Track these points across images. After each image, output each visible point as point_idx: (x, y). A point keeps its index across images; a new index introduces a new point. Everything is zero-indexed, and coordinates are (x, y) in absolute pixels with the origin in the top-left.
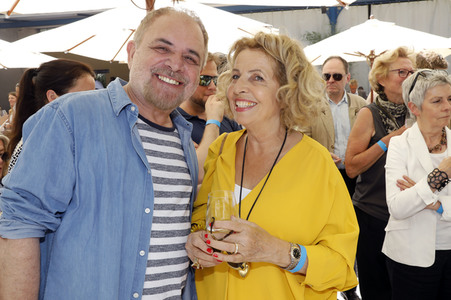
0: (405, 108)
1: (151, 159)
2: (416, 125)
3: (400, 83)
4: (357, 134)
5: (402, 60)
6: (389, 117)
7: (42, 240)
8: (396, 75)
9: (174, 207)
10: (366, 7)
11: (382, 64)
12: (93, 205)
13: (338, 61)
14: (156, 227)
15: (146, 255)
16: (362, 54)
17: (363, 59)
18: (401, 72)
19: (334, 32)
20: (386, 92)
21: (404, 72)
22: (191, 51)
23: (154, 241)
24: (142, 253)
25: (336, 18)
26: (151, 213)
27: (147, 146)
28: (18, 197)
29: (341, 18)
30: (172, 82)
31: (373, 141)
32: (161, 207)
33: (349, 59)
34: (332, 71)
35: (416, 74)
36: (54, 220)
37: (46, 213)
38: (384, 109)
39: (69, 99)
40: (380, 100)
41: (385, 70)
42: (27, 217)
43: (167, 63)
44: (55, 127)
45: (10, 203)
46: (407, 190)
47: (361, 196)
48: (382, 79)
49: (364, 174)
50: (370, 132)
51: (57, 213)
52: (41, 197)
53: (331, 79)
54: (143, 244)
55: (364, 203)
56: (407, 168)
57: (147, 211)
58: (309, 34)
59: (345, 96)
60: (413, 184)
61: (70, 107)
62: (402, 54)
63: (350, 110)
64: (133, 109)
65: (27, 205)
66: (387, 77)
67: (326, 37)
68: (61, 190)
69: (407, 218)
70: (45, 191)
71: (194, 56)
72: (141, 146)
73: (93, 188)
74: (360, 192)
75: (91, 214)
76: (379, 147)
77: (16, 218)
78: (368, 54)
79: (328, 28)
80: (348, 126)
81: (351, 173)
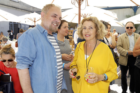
13: (131, 23)
19: (135, 14)
24: (56, 66)
34: (130, 26)
47: (138, 63)
53: (129, 29)
55: (138, 65)
58: (127, 16)
59: (133, 33)
63: (134, 38)
74: (137, 61)
77: (23, 64)
79: (133, 14)
80: (134, 43)
81: (135, 55)
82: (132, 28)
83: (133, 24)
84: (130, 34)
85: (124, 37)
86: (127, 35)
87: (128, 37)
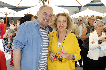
0: (94, 27)
1: (42, 35)
2: (95, 31)
3: (93, 22)
4: (84, 32)
5: (93, 17)
6: (90, 29)
7: (21, 50)
8: (92, 20)
9: (46, 45)
10: (86, 7)
11: (89, 18)
12: (32, 44)
13: (81, 17)
14: (43, 48)
15: (42, 54)
16: (85, 16)
17: (85, 17)
18: (93, 20)
19: (80, 11)
20: (90, 24)
21: (94, 20)
22: (51, 15)
23: (43, 51)
24: (41, 53)
25: (80, 9)
26: (43, 46)
27: (41, 32)
28: (17, 42)
29: (81, 9)
30: (47, 21)
31: (87, 34)
32: (44, 45)
33: (83, 17)
34: (80, 19)
35: (96, 20)
36: (24, 47)
37: (23, 45)
38: (89, 27)
39: (27, 23)
40: (88, 25)
41: (90, 20)
42: (19, 46)
43: (46, 17)
44: (24, 28)
45: (16, 43)
46: (93, 44)
48: (89, 21)
49: (85, 40)
50: (86, 32)
51: (25, 45)
52: (22, 42)
53: (80, 21)
54: (41, 52)
55: (85, 46)
56: (93, 39)
57: (42, 45)
58: (75, 12)
59: (82, 24)
60: (95, 43)
61: (28, 24)
62: (93, 16)
63: (83, 27)
64: (39, 25)
65: (19, 44)
66: (90, 21)
67: (78, 12)
68: (26, 41)
69: (93, 50)
70: (23, 41)
71: (51, 16)
72: (40, 33)
73: (32, 41)
75: (31, 46)
76: (88, 35)
77: (17, 46)
78: (86, 16)
79: (78, 11)
80: (82, 30)
81: (82, 40)
82: (81, 20)
83: (82, 18)
84: (80, 24)
85: (76, 27)
86: (78, 26)
87: (78, 27)
